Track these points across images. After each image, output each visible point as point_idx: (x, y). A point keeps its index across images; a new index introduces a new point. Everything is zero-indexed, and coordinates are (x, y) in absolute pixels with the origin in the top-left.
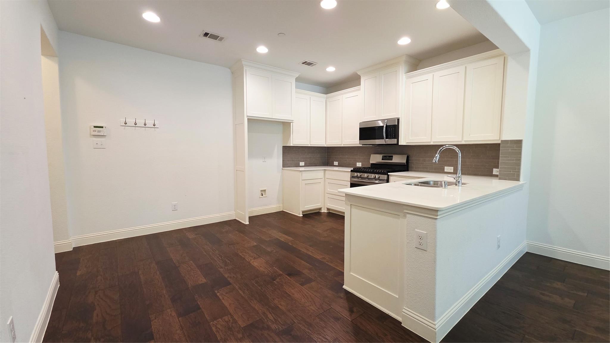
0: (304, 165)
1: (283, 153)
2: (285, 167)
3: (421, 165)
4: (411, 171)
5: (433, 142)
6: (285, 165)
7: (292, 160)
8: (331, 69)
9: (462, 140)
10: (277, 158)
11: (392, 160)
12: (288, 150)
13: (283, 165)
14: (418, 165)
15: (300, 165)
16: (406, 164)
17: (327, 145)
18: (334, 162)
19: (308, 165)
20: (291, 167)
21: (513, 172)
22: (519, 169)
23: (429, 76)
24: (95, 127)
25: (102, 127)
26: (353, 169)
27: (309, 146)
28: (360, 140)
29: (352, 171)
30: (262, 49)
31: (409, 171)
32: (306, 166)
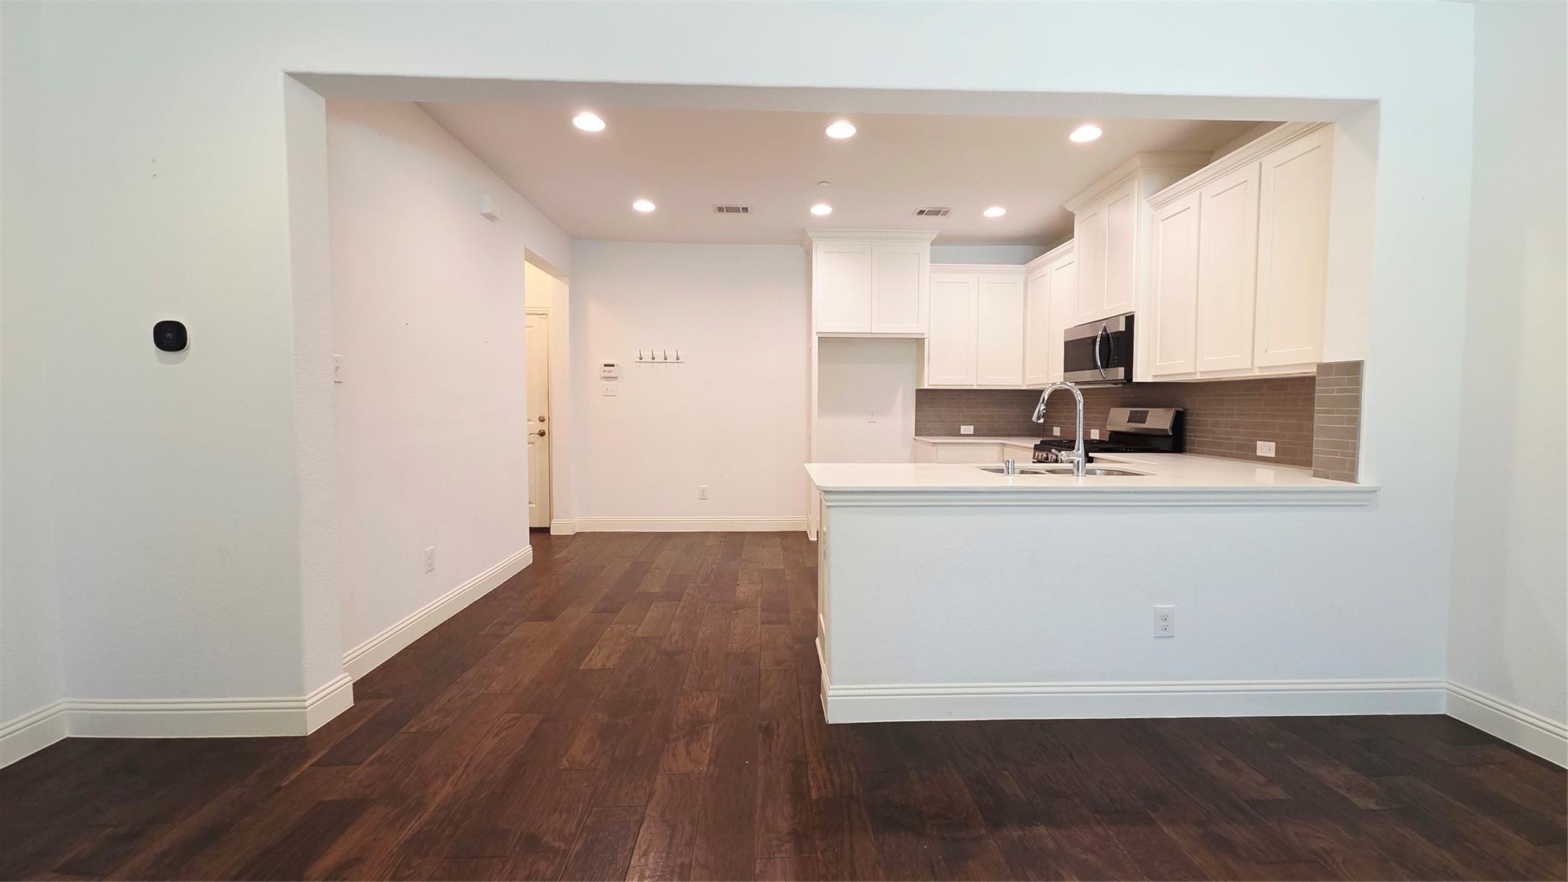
0: (972, 433)
1: (916, 404)
2: (922, 435)
3: (1208, 437)
4: (1191, 452)
5: (1201, 372)
6: (921, 429)
7: (941, 421)
8: (995, 212)
9: (1253, 365)
10: (903, 415)
11: (1144, 422)
12: (927, 398)
13: (916, 431)
14: (1202, 437)
15: (962, 433)
16: (1170, 433)
17: (1028, 385)
18: (1052, 427)
19: (985, 432)
20: (938, 435)
21: (1342, 454)
22: (1355, 447)
23: (1190, 201)
24: (605, 365)
25: (613, 366)
26: (1039, 443)
27: (975, 388)
28: (1065, 371)
29: (1037, 448)
30: (821, 210)
31: (1186, 452)
32: (978, 436)
